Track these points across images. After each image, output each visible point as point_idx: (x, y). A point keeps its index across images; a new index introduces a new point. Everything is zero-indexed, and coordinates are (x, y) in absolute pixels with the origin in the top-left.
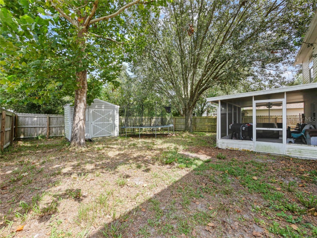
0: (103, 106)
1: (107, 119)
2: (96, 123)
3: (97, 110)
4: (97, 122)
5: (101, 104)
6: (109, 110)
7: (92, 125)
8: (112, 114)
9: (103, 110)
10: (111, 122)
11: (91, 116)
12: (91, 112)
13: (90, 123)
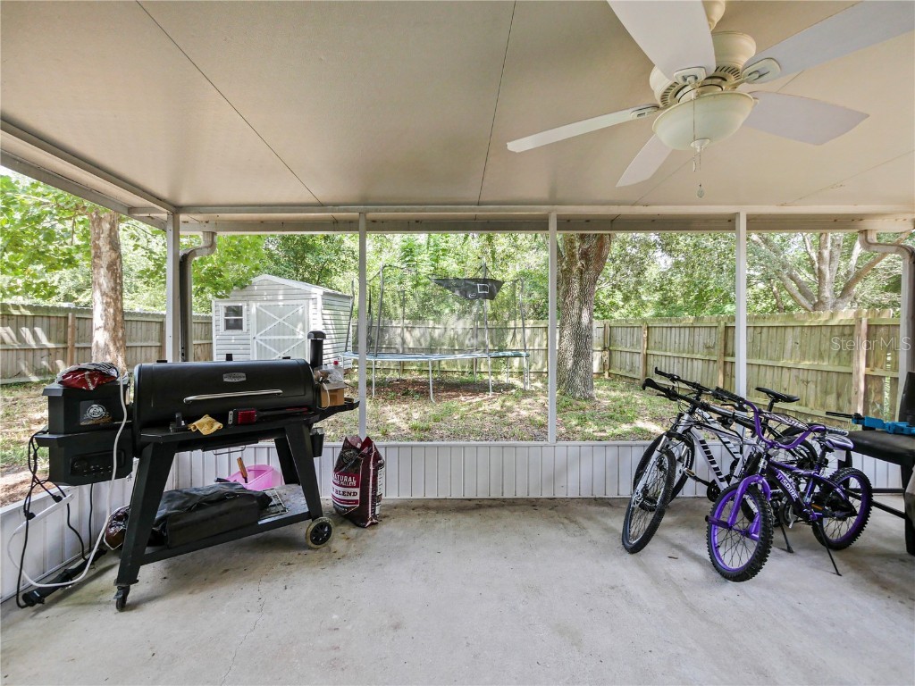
0: (281, 292)
1: (291, 326)
2: (263, 338)
3: (265, 304)
4: (266, 334)
5: (276, 287)
6: (295, 302)
7: (255, 341)
8: (303, 313)
9: (281, 303)
10: (301, 337)
11: (253, 320)
12: (253, 310)
13: (251, 337)
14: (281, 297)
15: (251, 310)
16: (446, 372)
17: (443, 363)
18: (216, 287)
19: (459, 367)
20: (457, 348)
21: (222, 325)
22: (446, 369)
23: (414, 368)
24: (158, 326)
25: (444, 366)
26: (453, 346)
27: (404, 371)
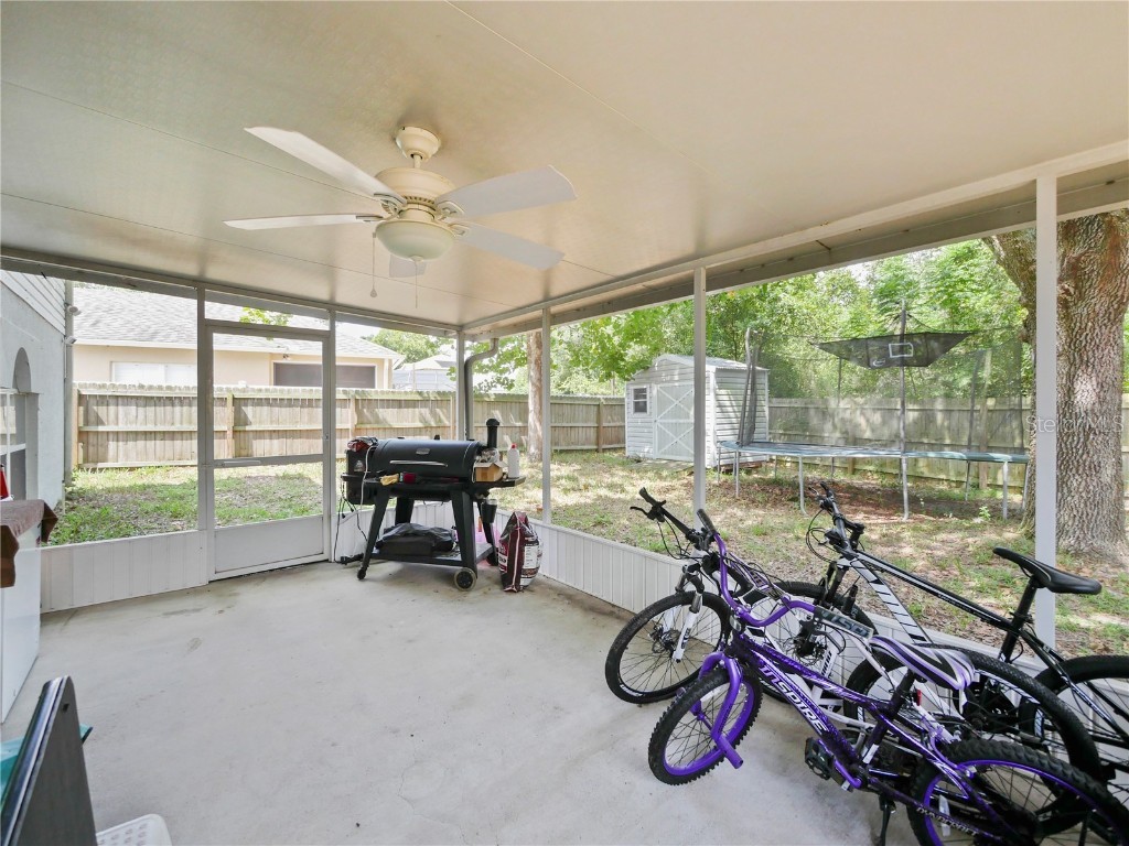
0: (676, 372)
2: (663, 421)
3: (664, 385)
4: (664, 417)
5: (674, 366)
6: (689, 382)
7: (657, 424)
9: (677, 384)
11: (655, 401)
12: (655, 392)
13: (653, 420)
14: (676, 378)
15: (654, 391)
16: (927, 479)
17: (921, 463)
18: (619, 370)
19: (952, 473)
20: (948, 442)
21: (632, 406)
22: (927, 474)
23: (871, 468)
24: (596, 408)
25: (923, 469)
26: (942, 439)
27: (854, 471)
